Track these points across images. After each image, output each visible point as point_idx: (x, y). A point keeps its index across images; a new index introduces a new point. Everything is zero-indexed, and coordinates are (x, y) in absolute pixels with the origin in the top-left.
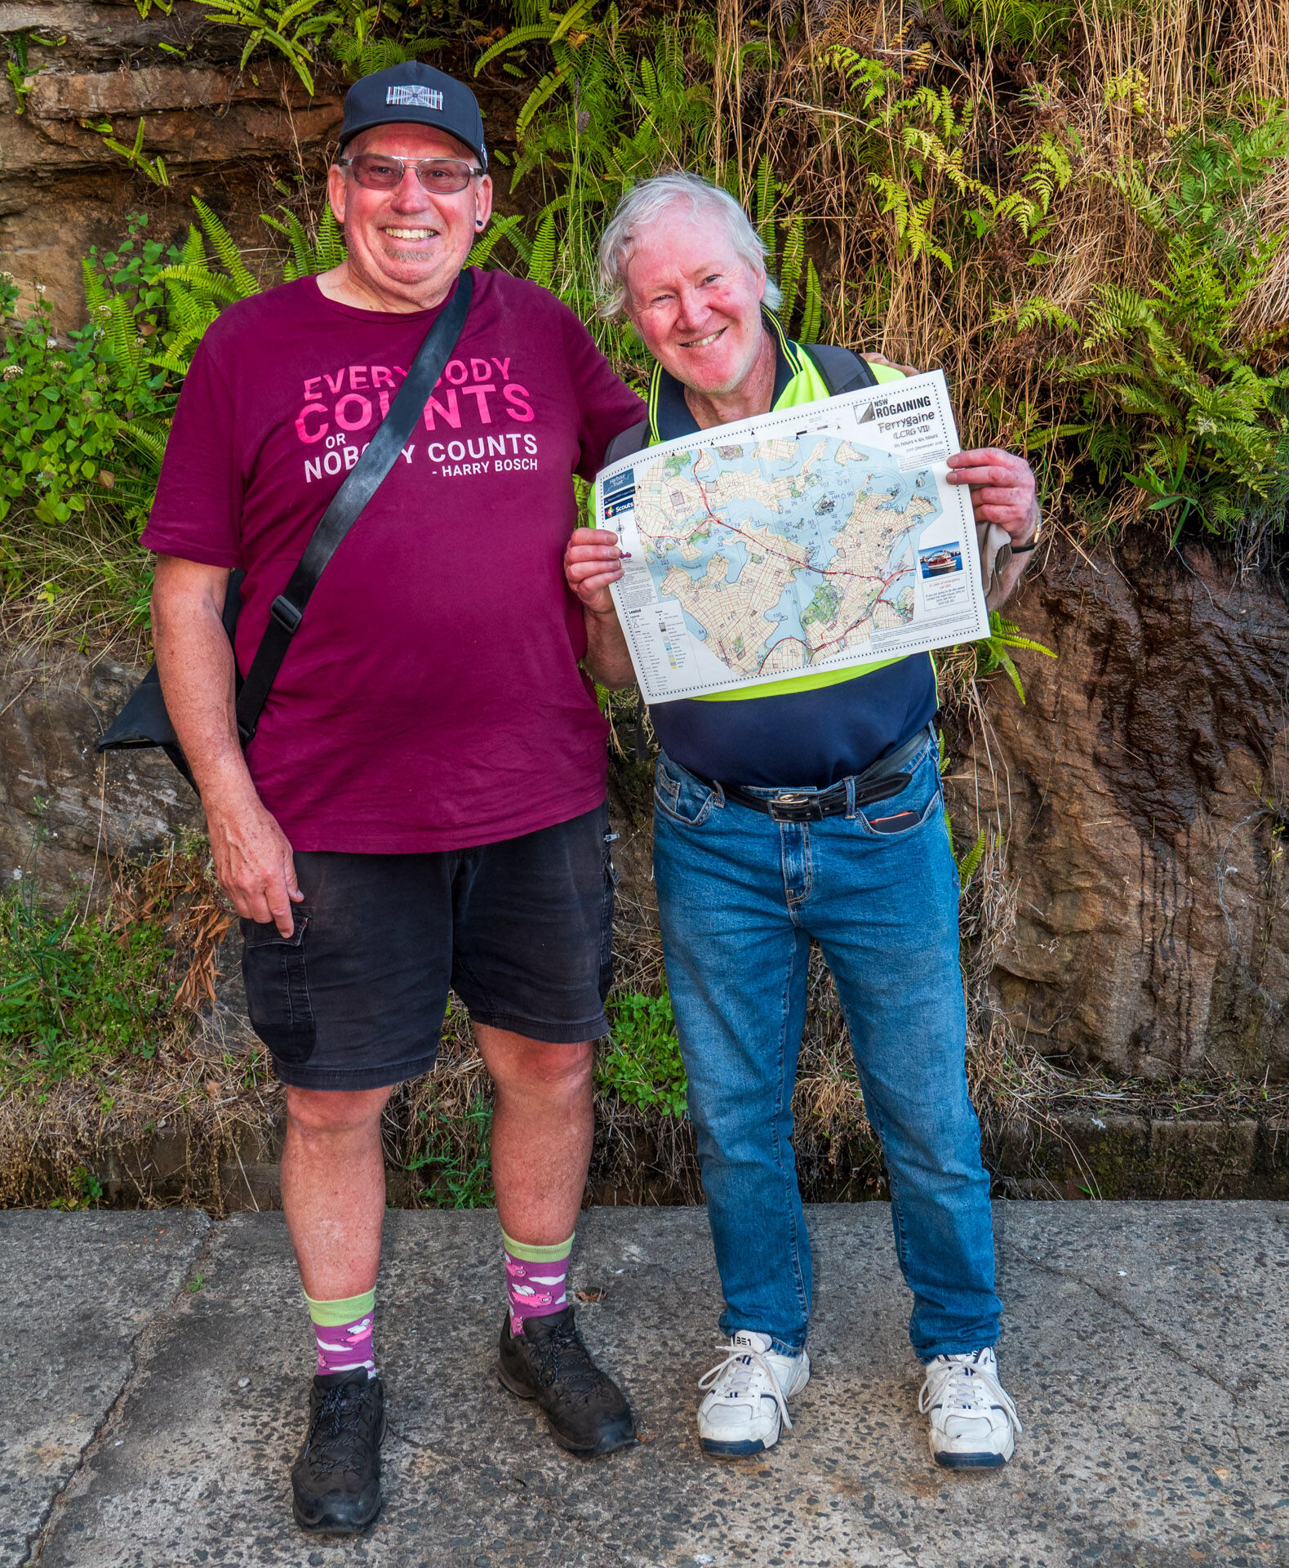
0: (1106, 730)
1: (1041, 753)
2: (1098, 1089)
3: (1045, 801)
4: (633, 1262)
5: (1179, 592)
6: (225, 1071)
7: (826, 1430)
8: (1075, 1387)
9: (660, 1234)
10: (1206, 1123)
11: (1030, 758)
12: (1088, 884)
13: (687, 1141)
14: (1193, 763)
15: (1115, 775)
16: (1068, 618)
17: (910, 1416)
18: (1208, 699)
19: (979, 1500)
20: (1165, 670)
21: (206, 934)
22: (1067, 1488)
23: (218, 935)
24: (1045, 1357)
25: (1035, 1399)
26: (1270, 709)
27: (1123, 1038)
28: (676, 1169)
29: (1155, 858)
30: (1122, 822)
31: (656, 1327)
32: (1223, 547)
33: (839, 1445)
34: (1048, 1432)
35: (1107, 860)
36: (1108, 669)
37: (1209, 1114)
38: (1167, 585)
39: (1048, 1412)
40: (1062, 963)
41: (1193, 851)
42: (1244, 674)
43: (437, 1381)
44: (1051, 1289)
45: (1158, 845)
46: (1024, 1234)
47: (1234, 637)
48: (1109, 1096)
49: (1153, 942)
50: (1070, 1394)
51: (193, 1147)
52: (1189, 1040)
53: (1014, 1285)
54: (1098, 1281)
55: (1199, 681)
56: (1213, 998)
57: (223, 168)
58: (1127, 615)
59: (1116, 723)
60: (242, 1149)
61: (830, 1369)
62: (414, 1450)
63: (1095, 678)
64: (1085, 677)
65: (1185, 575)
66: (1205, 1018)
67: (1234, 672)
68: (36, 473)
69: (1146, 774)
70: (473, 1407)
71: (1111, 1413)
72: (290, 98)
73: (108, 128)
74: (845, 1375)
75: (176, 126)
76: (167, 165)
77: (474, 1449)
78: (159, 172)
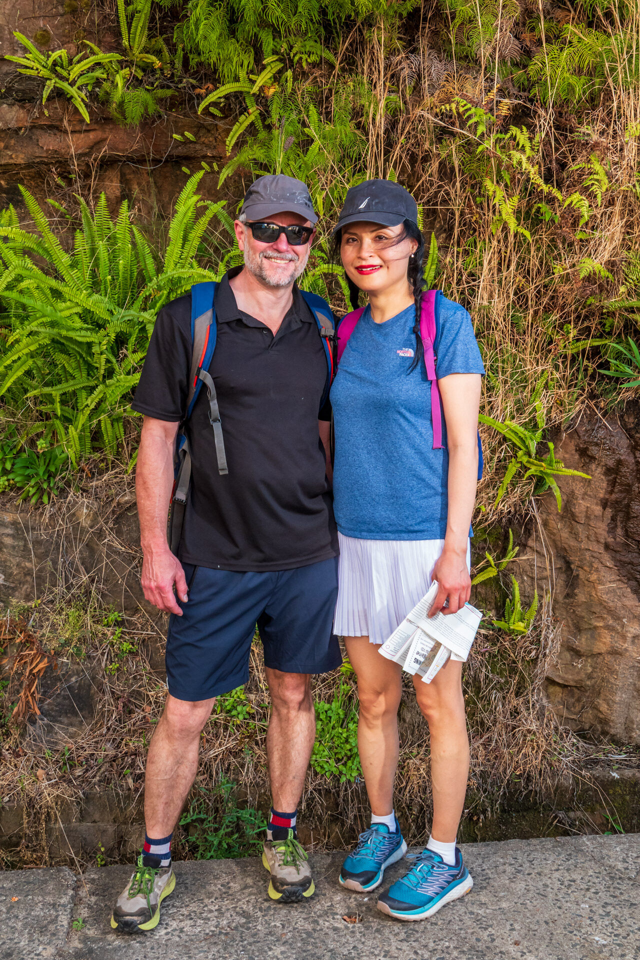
0: (613, 528)
1: (573, 543)
2: (609, 752)
3: (575, 573)
6: (47, 762)
11: (566, 546)
12: (601, 624)
13: (358, 797)
15: (618, 557)
16: (592, 458)
21: (31, 670)
23: (39, 671)
27: (622, 720)
28: (351, 815)
30: (623, 585)
35: (613, 609)
36: (616, 490)
40: (586, 674)
48: (617, 757)
51: (29, 815)
57: (22, 169)
58: (628, 457)
59: (619, 523)
60: (62, 814)
63: (607, 497)
64: (602, 496)
69: (637, 555)
72: (70, 125)
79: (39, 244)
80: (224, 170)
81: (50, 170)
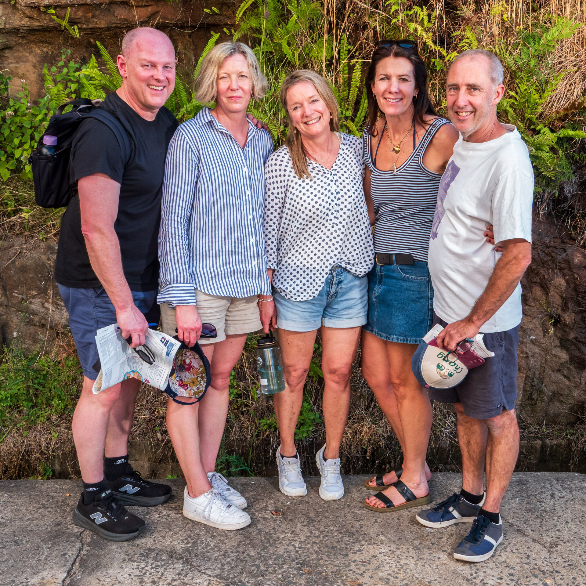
7: (383, 566)
13: (307, 450)
26: (550, 271)
31: (306, 525)
33: (390, 572)
34: (475, 566)
43: (216, 549)
47: (537, 240)
56: (523, 390)
57: (104, 31)
62: (209, 578)
66: (520, 399)
70: (233, 560)
72: (135, 2)
73: (52, 11)
74: (389, 544)
75: (83, 12)
76: (79, 29)
77: (235, 577)
78: (76, 32)
79: (111, 82)
81: (121, 33)
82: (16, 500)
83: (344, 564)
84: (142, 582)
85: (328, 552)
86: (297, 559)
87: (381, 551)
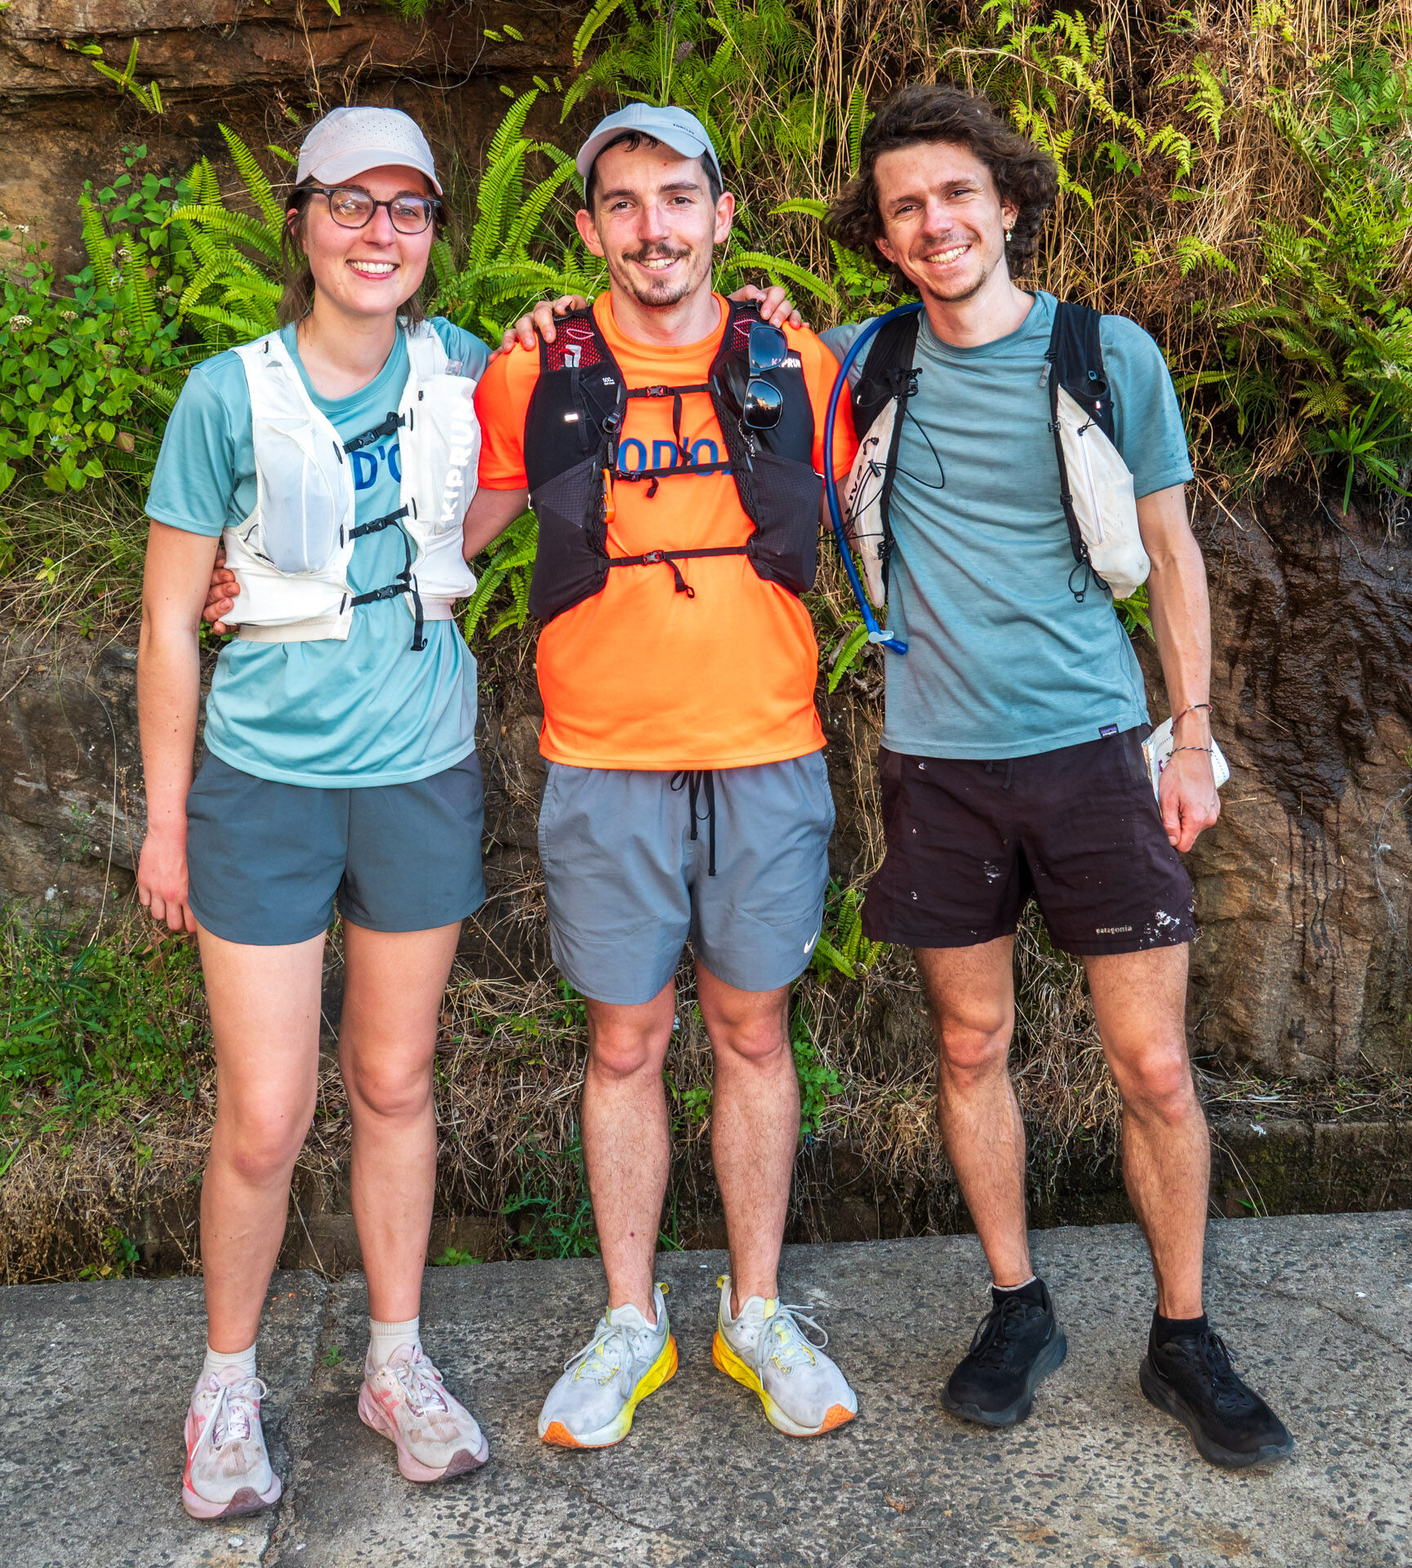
0: (1248, 699)
2: (1250, 1091)
4: (822, 1308)
5: (1326, 550)
7: (1102, 1486)
8: (1357, 1423)
9: (841, 1274)
10: (1371, 1125)
12: (1232, 867)
14: (1342, 733)
15: (1258, 749)
17: (1188, 1465)
18: (1357, 663)
19: (1297, 1555)
20: (1313, 634)
22: (1387, 1536)
24: (1311, 1392)
25: (1317, 1439)
27: (1272, 1035)
29: (1303, 837)
30: (1267, 799)
31: (871, 1379)
32: (1367, 500)
33: (1122, 1502)
34: (1346, 1476)
35: (1252, 840)
36: (1252, 633)
37: (1373, 1114)
38: (1313, 542)
39: (1339, 1454)
40: (1208, 955)
41: (1343, 829)
42: (1394, 636)
43: (646, 1454)
44: (1291, 1315)
45: (1306, 823)
46: (1240, 1256)
47: (1383, 596)
48: (1264, 1099)
49: (1305, 928)
50: (1353, 1432)
52: (1344, 1034)
53: (1249, 1313)
54: (1337, 1304)
55: (1348, 644)
56: (1367, 987)
57: (225, 94)
58: (1274, 578)
59: (1259, 691)
60: (302, 1199)
61: (1080, 1415)
62: (646, 1536)
63: (1237, 644)
64: (1227, 642)
65: (1332, 531)
66: (1359, 1009)
67: (1384, 633)
68: (45, 435)
69: (1292, 745)
70: (697, 1482)
71: (1403, 1450)
72: (306, 18)
73: (96, 50)
74: (1101, 1424)
75: (173, 48)
76: (161, 91)
77: (714, 1530)
78: (153, 99)
80: (571, 91)
81: (273, 96)
82: (90, 1339)
83: (995, 1482)
84: (470, 1554)
85: (947, 1451)
86: (868, 1473)
87: (1084, 1442)
